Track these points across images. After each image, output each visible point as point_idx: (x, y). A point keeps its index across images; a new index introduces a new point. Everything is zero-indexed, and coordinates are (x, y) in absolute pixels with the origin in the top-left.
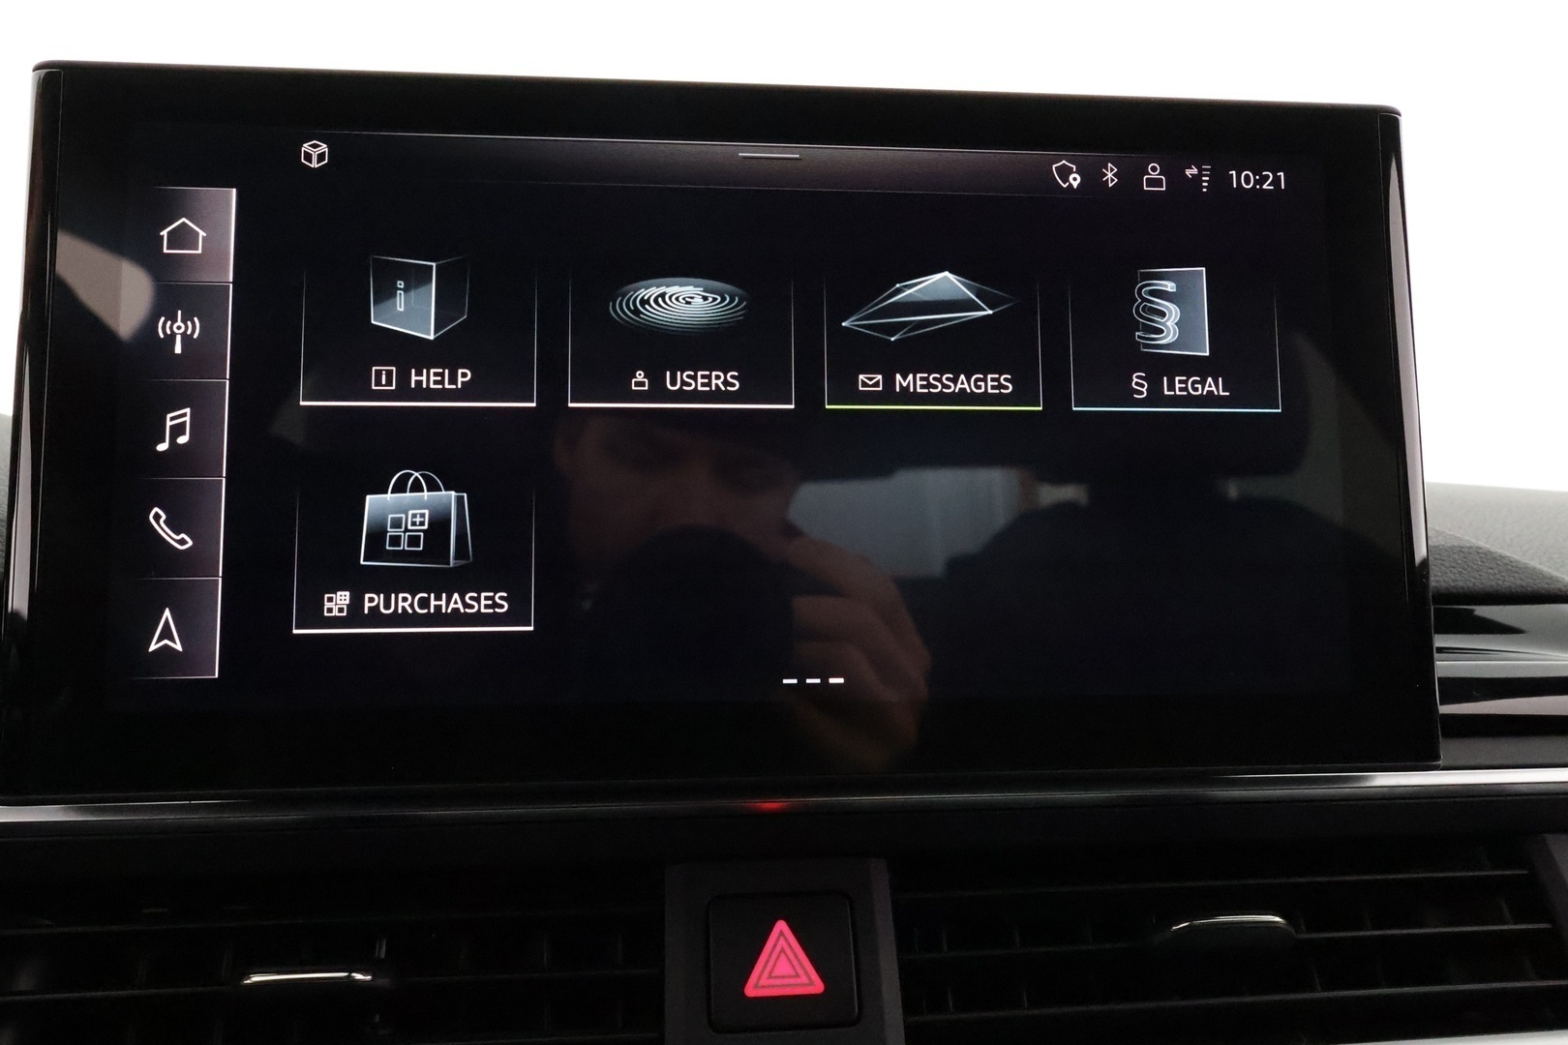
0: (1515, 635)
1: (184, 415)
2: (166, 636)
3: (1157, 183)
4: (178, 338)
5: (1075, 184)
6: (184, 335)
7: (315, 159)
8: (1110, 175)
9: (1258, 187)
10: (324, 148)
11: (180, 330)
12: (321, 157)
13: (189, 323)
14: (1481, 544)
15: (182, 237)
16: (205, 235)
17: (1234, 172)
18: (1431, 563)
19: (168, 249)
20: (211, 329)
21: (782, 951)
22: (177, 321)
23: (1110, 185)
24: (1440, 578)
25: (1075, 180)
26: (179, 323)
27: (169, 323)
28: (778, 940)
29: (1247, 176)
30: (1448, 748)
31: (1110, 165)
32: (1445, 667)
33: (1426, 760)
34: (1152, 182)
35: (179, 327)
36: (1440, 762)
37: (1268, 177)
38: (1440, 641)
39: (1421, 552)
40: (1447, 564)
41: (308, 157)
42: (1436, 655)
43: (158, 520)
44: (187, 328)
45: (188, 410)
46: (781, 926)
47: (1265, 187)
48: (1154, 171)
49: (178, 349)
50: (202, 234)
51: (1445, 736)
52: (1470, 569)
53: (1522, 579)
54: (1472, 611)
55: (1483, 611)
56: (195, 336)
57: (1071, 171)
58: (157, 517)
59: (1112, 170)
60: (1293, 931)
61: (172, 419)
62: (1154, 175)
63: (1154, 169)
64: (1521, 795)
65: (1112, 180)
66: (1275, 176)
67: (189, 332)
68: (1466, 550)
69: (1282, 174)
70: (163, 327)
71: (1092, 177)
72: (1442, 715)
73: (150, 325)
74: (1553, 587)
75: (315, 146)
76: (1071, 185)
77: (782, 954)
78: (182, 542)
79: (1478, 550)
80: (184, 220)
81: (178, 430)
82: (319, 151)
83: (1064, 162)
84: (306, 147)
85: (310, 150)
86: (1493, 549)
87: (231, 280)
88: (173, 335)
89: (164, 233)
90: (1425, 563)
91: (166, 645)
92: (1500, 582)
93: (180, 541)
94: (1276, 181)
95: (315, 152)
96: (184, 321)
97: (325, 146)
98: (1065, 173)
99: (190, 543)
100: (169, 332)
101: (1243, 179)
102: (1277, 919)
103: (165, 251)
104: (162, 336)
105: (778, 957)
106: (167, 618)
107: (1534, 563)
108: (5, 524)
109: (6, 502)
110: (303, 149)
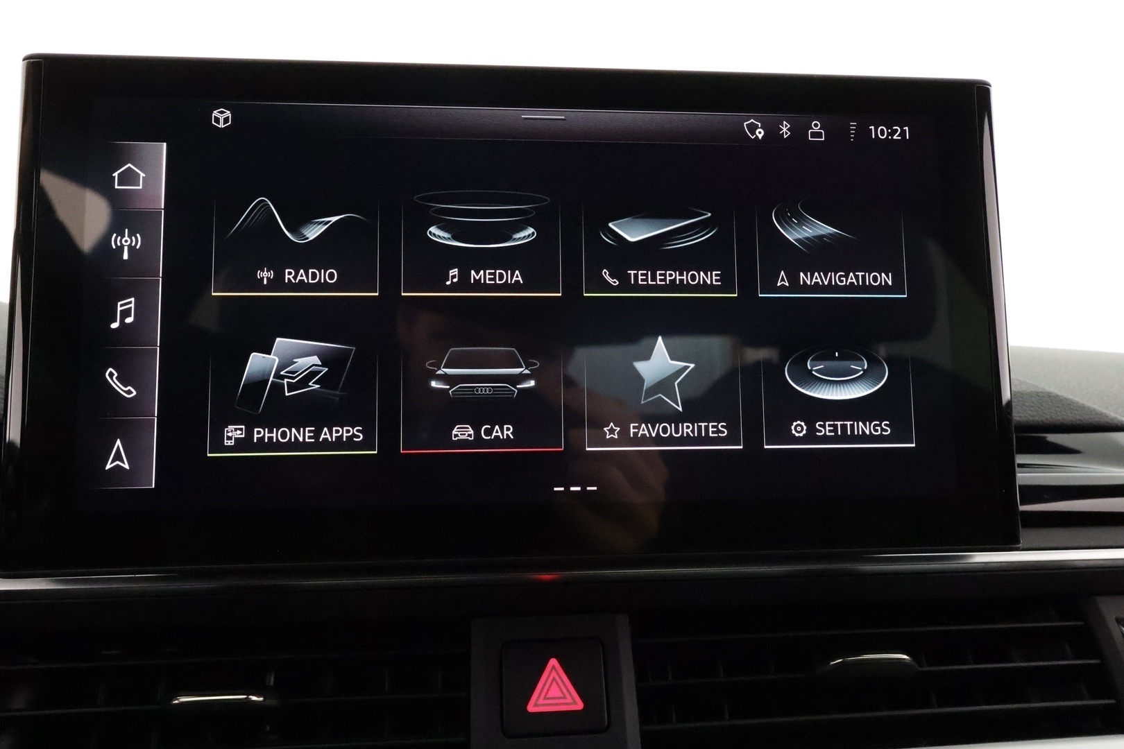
0: (1075, 455)
1: (130, 303)
2: (117, 459)
3: (818, 135)
4: (126, 248)
5: (760, 136)
6: (130, 246)
7: (222, 121)
8: (785, 129)
9: (890, 137)
10: (228, 114)
11: (127, 243)
12: (226, 120)
13: (133, 238)
14: (1052, 390)
15: (128, 177)
16: (144, 175)
17: (873, 127)
18: (1013, 404)
19: (118, 185)
20: (149, 243)
21: (554, 679)
22: (125, 237)
23: (785, 137)
24: (1020, 415)
25: (760, 133)
26: (126, 238)
27: (119, 238)
28: (550, 673)
29: (882, 130)
30: (1025, 536)
31: (784, 122)
32: (1023, 477)
33: (1010, 543)
34: (815, 135)
35: (126, 241)
36: (1020, 545)
37: (897, 130)
38: (1020, 459)
39: (1006, 396)
40: (1027, 404)
41: (217, 120)
42: (1017, 469)
43: (112, 377)
44: (132, 241)
45: (133, 299)
46: (553, 662)
47: (895, 137)
48: (816, 126)
49: (126, 257)
50: (142, 175)
51: (1024, 526)
52: (1043, 408)
53: (1080, 415)
54: (1045, 438)
55: (1052, 438)
56: (138, 247)
57: (757, 127)
58: (111, 375)
59: (786, 126)
60: (916, 666)
61: (122, 305)
62: (816, 129)
63: (816, 125)
64: (1079, 568)
65: (787, 133)
66: (901, 128)
67: (133, 244)
68: (1040, 394)
69: (907, 128)
70: (115, 240)
71: (772, 132)
72: (1022, 512)
73: (106, 240)
74: (1103, 420)
75: (222, 112)
76: (757, 136)
77: (554, 682)
78: (129, 392)
79: (1049, 395)
80: (129, 165)
81: (126, 313)
82: (225, 115)
83: (752, 120)
84: (215, 113)
85: (219, 116)
86: (1059, 394)
87: (163, 207)
88: (122, 246)
89: (116, 174)
90: (1009, 403)
91: (117, 465)
92: (1065, 417)
93: (127, 392)
94: (903, 133)
95: (222, 117)
96: (130, 237)
97: (229, 112)
98: (753, 128)
99: (135, 393)
100: (119, 244)
101: (880, 132)
102: (905, 657)
103: (116, 187)
104: (114, 247)
105: (551, 685)
106: (118, 446)
107: (1090, 404)
108: (4, 380)
109: (5, 364)
110: (213, 114)
